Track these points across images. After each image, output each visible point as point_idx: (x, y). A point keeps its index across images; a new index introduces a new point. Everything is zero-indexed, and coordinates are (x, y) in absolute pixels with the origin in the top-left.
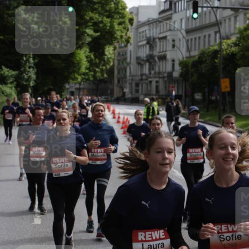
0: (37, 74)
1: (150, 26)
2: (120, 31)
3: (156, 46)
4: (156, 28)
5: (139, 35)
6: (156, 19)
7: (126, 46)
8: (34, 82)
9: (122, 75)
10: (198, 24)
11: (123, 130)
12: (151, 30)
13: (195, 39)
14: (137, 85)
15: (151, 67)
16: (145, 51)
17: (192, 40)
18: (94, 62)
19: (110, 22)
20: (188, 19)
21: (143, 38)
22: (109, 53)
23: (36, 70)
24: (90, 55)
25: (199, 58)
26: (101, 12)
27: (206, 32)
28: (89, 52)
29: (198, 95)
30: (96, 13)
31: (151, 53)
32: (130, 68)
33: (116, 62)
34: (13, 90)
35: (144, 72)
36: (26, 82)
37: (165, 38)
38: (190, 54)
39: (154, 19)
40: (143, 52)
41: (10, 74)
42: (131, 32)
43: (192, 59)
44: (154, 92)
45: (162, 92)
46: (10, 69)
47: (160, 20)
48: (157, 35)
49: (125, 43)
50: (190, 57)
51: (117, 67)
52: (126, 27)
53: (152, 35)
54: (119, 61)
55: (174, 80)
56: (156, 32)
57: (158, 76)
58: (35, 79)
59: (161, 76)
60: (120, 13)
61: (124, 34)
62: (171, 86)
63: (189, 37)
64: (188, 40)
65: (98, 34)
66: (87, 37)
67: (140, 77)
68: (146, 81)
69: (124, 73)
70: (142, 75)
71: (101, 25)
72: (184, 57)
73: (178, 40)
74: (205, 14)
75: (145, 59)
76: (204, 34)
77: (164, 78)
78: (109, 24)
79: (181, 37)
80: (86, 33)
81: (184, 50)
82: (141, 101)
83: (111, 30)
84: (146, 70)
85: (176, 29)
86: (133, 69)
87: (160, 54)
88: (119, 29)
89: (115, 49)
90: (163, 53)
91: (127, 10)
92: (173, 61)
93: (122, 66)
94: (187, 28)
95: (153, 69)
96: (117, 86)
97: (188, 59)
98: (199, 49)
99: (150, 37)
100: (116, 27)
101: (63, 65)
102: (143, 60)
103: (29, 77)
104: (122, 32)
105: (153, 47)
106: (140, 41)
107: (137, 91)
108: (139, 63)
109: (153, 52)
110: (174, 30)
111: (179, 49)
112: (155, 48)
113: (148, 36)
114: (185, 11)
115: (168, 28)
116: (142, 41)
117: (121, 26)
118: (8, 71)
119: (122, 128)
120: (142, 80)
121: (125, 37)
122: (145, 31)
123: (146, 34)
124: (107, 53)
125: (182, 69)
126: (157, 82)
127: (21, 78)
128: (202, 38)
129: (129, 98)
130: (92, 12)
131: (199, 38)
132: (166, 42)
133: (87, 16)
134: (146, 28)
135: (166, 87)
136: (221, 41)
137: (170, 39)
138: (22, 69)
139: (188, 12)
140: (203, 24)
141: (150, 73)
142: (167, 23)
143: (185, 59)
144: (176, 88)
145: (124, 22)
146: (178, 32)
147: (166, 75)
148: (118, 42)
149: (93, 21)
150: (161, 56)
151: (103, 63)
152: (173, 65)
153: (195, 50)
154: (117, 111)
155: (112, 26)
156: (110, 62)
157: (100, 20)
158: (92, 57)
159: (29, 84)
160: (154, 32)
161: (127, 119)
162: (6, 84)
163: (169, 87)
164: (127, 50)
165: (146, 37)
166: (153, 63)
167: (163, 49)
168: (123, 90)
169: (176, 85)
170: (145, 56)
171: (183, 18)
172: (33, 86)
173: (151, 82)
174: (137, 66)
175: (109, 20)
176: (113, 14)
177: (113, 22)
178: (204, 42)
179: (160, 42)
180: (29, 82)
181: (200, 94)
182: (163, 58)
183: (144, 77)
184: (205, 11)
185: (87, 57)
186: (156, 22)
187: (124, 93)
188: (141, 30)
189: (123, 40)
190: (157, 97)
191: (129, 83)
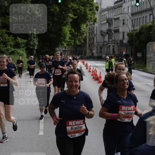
0: (39, 41)
1: (109, 11)
2: (90, 15)
3: (113, 23)
4: (113, 12)
5: (102, 17)
6: (112, 7)
7: (94, 24)
8: (37, 47)
9: (91, 42)
10: (139, 9)
11: (92, 76)
12: (110, 14)
13: (137, 19)
14: (101, 48)
15: (110, 37)
16: (105, 27)
17: (135, 19)
18: (75, 34)
19: (84, 9)
20: (132, 7)
21: (104, 19)
22: (84, 28)
23: (38, 39)
24: (72, 30)
25: (140, 30)
26: (78, 2)
27: (144, 15)
28: (71, 28)
29: (139, 54)
30: (75, 3)
31: (109, 28)
32: (97, 38)
33: (88, 34)
34: (24, 52)
35: (105, 40)
36: (32, 47)
37: (118, 18)
38: (134, 28)
39: (111, 7)
40: (105, 28)
41: (22, 42)
42: (97, 15)
43: (135, 31)
44: (111, 52)
45: (117, 52)
46: (22, 39)
47: (115, 7)
48: (113, 17)
49: (94, 22)
50: (134, 30)
51: (89, 37)
52: (94, 12)
53: (110, 17)
54: (89, 33)
55: (124, 45)
56: (113, 15)
57: (114, 42)
58: (38, 44)
59: (116, 42)
60: (90, 4)
61: (92, 17)
62: (122, 49)
63: (134, 18)
64: (133, 20)
65: (76, 17)
66: (70, 19)
67: (103, 43)
68: (106, 46)
69: (93, 40)
70: (104, 42)
71: (78, 11)
72: (130, 30)
73: (127, 20)
74: (144, 3)
75: (106, 32)
76: (142, 16)
77: (118, 43)
78: (83, 11)
79: (128, 18)
80: (69, 16)
81: (130, 26)
82: (104, 58)
83: (84, 14)
84: (106, 38)
85: (125, 13)
86: (98, 39)
87: (115, 29)
88: (90, 13)
89: (87, 26)
90: (117, 28)
91: (95, 1)
92: (124, 33)
93: (92, 36)
94: (132, 12)
95: (111, 38)
96: (88, 49)
97: (133, 32)
98: (140, 25)
99: (109, 18)
100: (88, 12)
101: (55, 36)
102: (105, 33)
103: (34, 43)
104: (92, 15)
105: (111, 24)
106: (102, 21)
107: (101, 52)
108: (102, 35)
109: (110, 28)
110: (124, 14)
111: (127, 26)
112: (112, 25)
113: (107, 17)
114: (130, 2)
115: (120, 13)
116: (104, 21)
117: (91, 12)
118: (21, 40)
119: (92, 75)
120: (104, 45)
121: (93, 18)
122: (106, 14)
123: (106, 17)
124: (82, 28)
125: (129, 38)
126: (113, 46)
127: (29, 44)
128: (142, 18)
129: (96, 56)
130: (73, 3)
131: (140, 18)
132: (119, 21)
133: (70, 6)
134: (106, 12)
135: (119, 50)
136: (153, 20)
137: (121, 19)
138: (29, 39)
139: (133, 2)
140: (142, 9)
141: (109, 41)
142: (119, 9)
143: (131, 31)
144: (125, 50)
145: (93, 9)
146: (127, 14)
147: (119, 42)
148: (89, 21)
149: (73, 9)
150: (116, 30)
151: (80, 34)
152: (124, 35)
153: (137, 26)
154: (89, 65)
155: (85, 12)
156: (84, 34)
157: (77, 8)
158: (73, 31)
159: (34, 48)
160: (112, 15)
161: (95, 70)
162: (20, 48)
163: (121, 49)
164: (94, 26)
165: (106, 18)
166: (111, 34)
167: (117, 25)
168: (92, 51)
169: (125, 48)
170: (106, 30)
171: (130, 6)
172: (36, 49)
173: (109, 46)
174: (101, 36)
175: (83, 8)
176: (86, 4)
177: (86, 9)
178: (143, 21)
179: (115, 21)
180: (34, 47)
181: (140, 54)
182: (117, 31)
183: (105, 43)
184: (144, 2)
185: (70, 31)
186: (113, 8)
187: (93, 54)
188: (103, 14)
189: (92, 20)
190: (114, 55)
191: (96, 47)
